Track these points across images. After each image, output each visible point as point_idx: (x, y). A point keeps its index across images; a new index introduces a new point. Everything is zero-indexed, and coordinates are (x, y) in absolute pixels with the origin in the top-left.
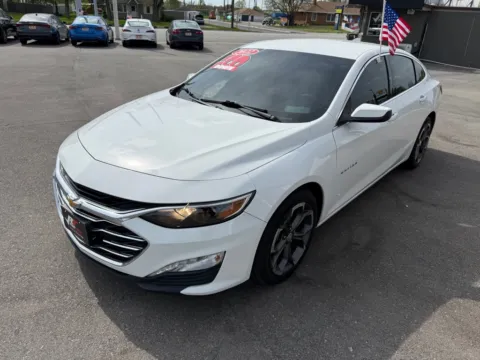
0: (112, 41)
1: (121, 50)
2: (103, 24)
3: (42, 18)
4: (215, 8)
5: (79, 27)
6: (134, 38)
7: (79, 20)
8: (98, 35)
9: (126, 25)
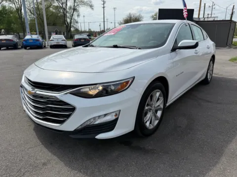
0: (45, 47)
1: (49, 50)
2: (40, 38)
3: (9, 37)
4: (96, 32)
5: (28, 40)
6: (56, 44)
7: (28, 37)
8: (37, 43)
9: (52, 38)
